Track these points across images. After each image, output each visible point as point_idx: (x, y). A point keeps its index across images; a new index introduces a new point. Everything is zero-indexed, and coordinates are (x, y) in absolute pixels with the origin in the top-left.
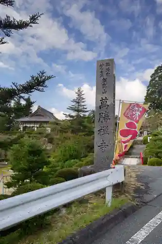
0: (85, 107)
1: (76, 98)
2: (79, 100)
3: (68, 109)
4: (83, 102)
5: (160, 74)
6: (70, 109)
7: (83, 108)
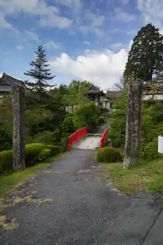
0: (48, 72)
1: (35, 61)
2: (40, 62)
3: (25, 74)
4: (46, 66)
5: (144, 37)
6: (28, 74)
7: (46, 74)
